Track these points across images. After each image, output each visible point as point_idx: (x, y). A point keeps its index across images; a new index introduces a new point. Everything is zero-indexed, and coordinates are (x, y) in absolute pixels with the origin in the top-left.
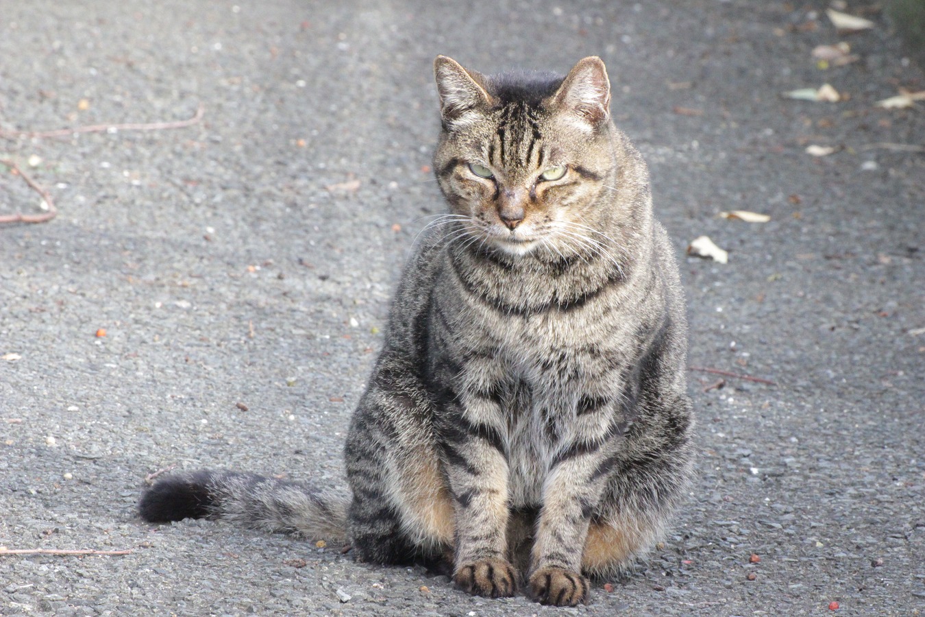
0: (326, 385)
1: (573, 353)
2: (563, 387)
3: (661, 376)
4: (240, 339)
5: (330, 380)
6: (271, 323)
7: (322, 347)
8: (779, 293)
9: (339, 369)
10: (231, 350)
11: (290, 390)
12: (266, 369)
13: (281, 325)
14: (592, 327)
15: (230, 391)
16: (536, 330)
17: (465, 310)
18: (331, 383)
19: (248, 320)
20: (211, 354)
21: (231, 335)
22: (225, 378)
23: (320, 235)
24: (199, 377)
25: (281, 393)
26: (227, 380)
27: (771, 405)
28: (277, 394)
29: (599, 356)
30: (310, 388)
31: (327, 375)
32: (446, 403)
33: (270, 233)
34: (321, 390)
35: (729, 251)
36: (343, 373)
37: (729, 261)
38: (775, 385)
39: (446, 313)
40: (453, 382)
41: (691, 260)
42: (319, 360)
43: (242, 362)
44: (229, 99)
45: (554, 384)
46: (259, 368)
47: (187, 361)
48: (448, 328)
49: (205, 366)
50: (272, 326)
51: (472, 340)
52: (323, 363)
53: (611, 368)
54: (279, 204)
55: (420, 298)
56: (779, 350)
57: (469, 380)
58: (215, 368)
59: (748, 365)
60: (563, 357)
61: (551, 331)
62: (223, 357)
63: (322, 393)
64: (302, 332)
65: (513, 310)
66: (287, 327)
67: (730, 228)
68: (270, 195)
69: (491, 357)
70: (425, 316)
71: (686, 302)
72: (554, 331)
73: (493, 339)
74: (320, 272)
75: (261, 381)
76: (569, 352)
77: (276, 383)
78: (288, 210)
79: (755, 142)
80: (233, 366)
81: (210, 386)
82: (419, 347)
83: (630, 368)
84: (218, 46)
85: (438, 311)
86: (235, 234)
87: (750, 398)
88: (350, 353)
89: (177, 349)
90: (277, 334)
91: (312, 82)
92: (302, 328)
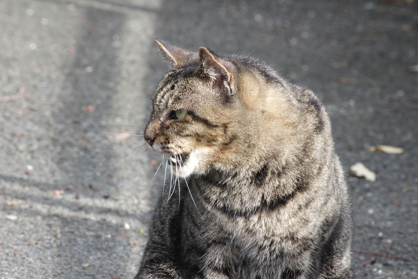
0: (108, 268)
1: (279, 240)
2: (272, 262)
3: (334, 254)
4: (50, 240)
5: (112, 265)
6: (72, 228)
7: (106, 243)
8: (411, 200)
9: (118, 257)
10: (44, 247)
11: (85, 273)
12: (69, 259)
13: (78, 229)
14: (293, 220)
15: (44, 274)
16: (254, 225)
17: (207, 214)
18: (112, 267)
19: (56, 226)
20: (31, 250)
21: (45, 237)
22: (41, 266)
23: (103, 169)
24: (23, 266)
25: (79, 275)
26: (42, 267)
27: (407, 274)
28: (76, 275)
29: (298, 242)
30: (98, 271)
31: (110, 262)
32: (193, 275)
33: (70, 168)
34: (106, 272)
35: (376, 172)
36: (120, 260)
37: (377, 179)
38: (409, 261)
39: (194, 215)
40: (199, 261)
41: (352, 179)
42: (104, 252)
43: (52, 255)
44: (42, 81)
45: (266, 259)
46: (64, 258)
47: (15, 255)
48: (196, 225)
49: (27, 258)
50: (72, 230)
51: (212, 234)
52: (106, 253)
53: (305, 249)
54: (76, 149)
55: (174, 206)
56: (412, 238)
57: (209, 259)
58: (34, 259)
59: (391, 248)
60: (272, 242)
61: (264, 225)
62: (39, 252)
63: (106, 274)
64: (92, 233)
65: (238, 213)
66: (82, 230)
67: (377, 158)
68: (70, 144)
69: (224, 244)
70: (179, 219)
71: (351, 206)
72: (266, 225)
73: (226, 233)
74: (103, 193)
75: (65, 267)
76: (277, 239)
77: (76, 268)
78: (82, 153)
79: (391, 101)
80: (46, 258)
81: (31, 272)
82: (175, 239)
83: (316, 250)
84: (33, 46)
85: (189, 213)
86: (47, 170)
87: (393, 270)
88: (125, 246)
89: (8, 247)
90: (76, 235)
91: (96, 69)
92: (92, 231)
